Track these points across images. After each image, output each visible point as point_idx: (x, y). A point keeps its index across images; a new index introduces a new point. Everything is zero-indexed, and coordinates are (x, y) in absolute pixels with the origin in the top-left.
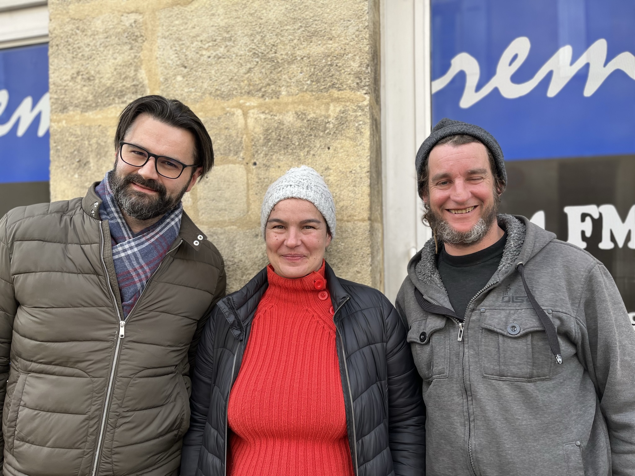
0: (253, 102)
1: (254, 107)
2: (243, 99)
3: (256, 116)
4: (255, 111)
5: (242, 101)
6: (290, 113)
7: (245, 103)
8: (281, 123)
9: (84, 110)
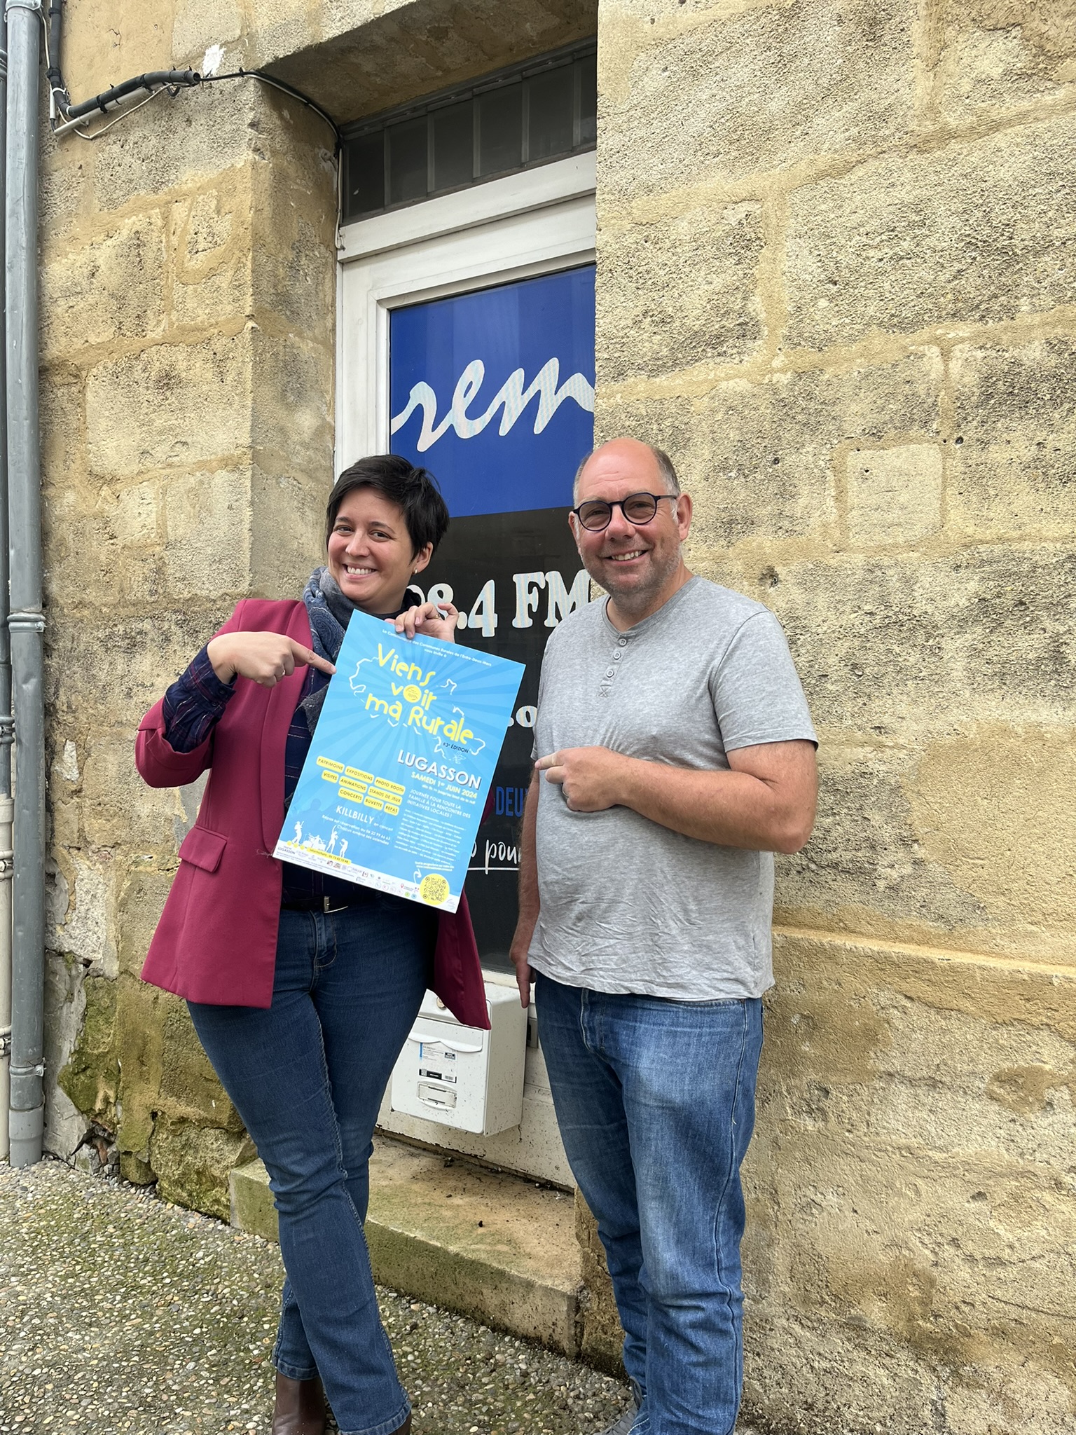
0: (963, 330)
1: (963, 340)
2: (940, 328)
3: (965, 355)
4: (966, 346)
5: (939, 332)
6: (1037, 343)
7: (944, 335)
8: (1016, 363)
9: (654, 373)
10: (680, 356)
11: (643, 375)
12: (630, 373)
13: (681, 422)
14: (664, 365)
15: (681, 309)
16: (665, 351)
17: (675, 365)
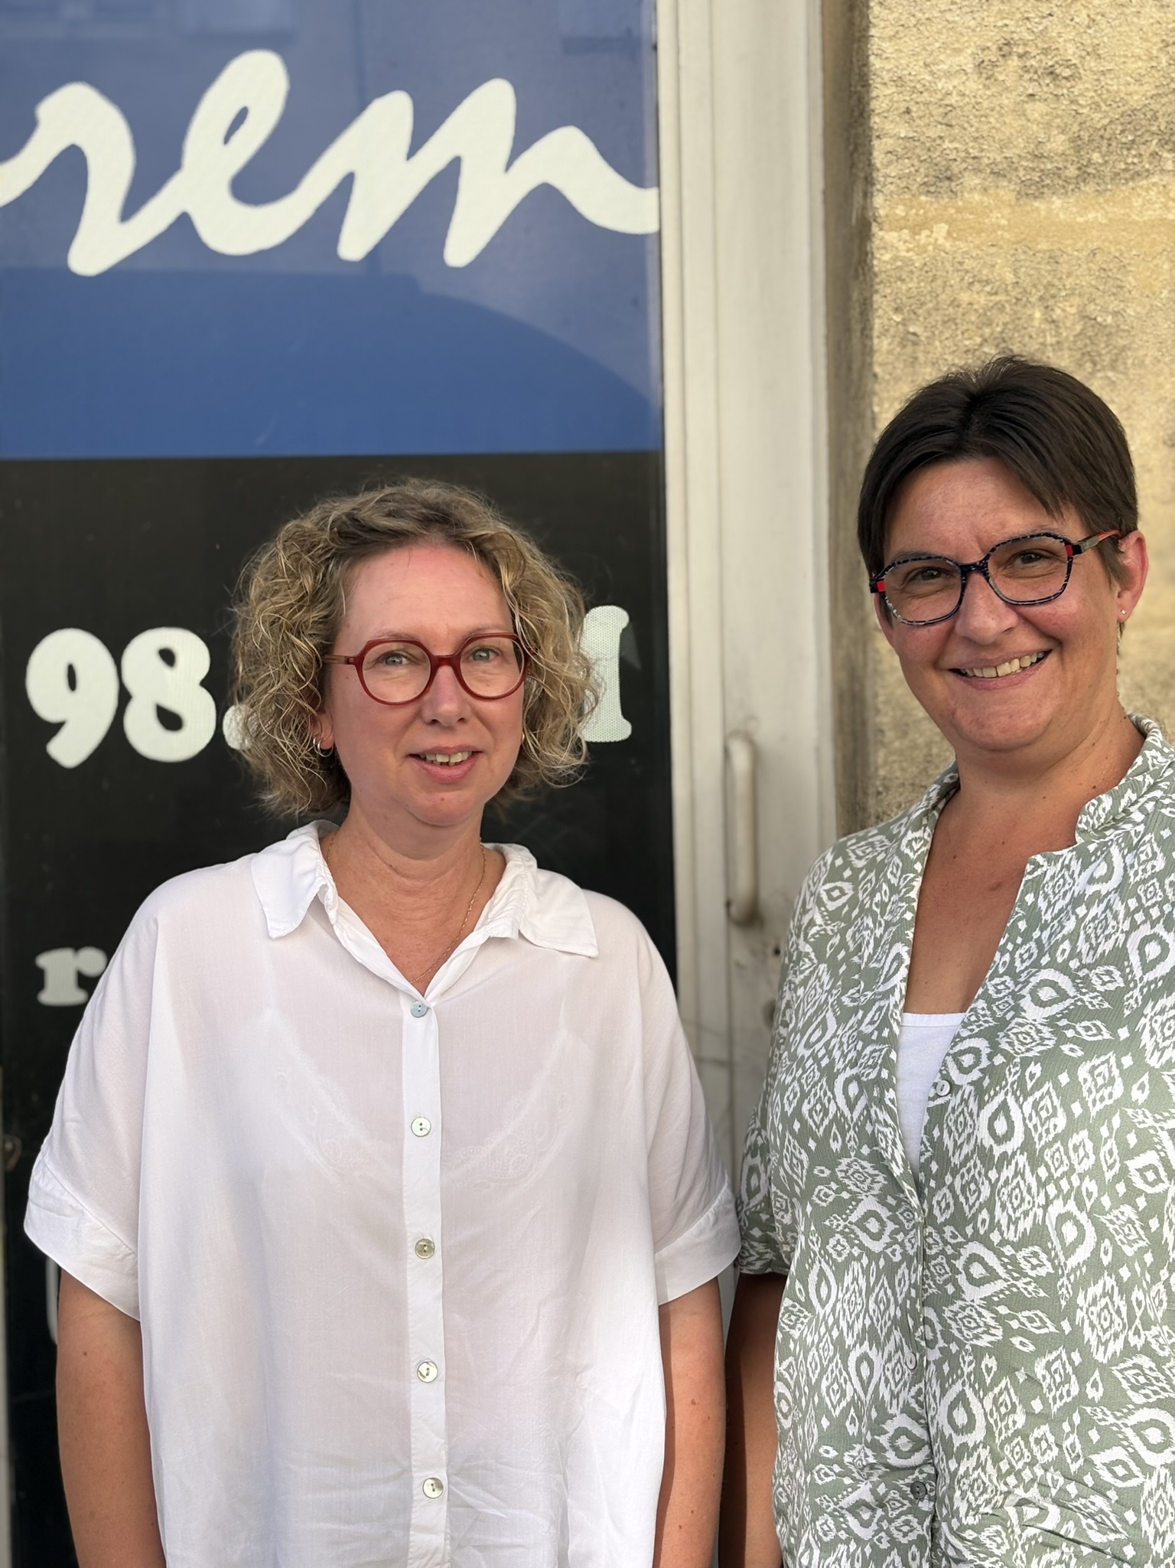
9: (1034, 189)
10: (1096, 157)
11: (1006, 191)
12: (972, 180)
13: (1104, 310)
14: (1057, 172)
15: (1095, 52)
16: (1058, 143)
17: (1084, 176)
